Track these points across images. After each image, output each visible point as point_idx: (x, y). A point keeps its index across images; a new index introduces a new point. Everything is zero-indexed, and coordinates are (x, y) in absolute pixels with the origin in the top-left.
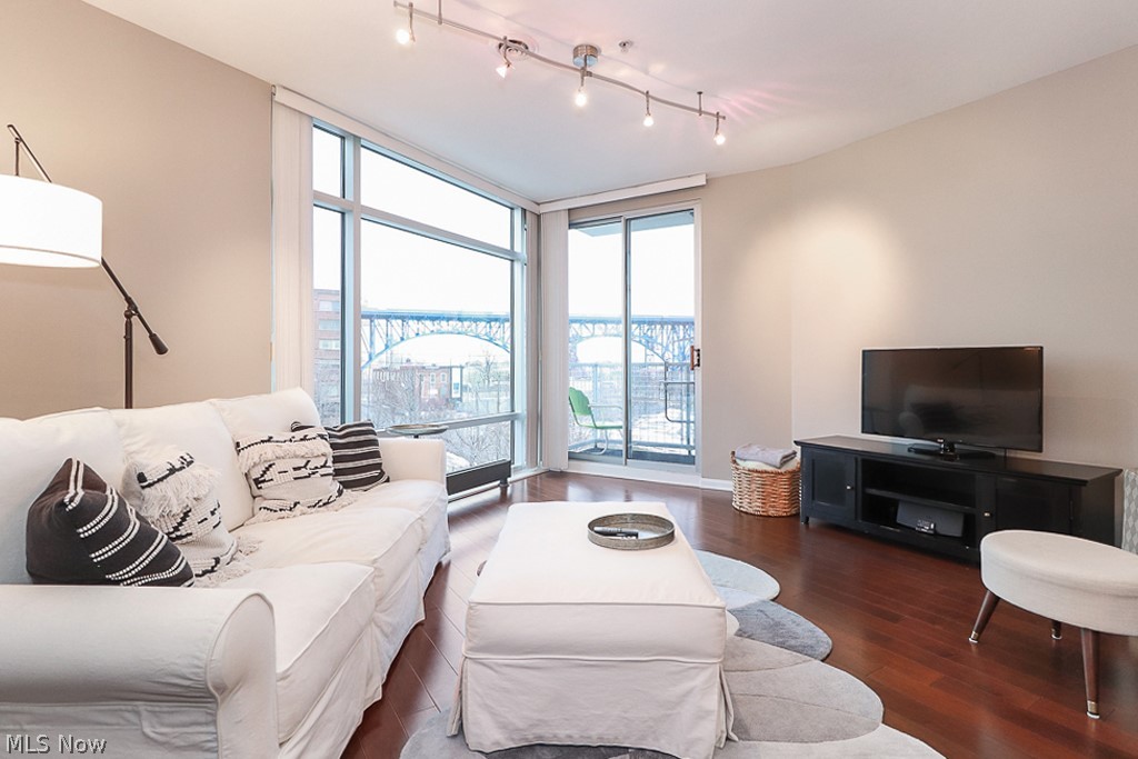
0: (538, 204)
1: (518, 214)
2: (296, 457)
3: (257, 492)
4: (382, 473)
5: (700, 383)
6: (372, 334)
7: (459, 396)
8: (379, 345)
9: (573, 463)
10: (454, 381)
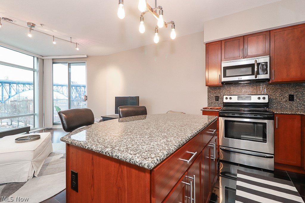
0: (43, 56)
1: (36, 59)
9: (54, 126)
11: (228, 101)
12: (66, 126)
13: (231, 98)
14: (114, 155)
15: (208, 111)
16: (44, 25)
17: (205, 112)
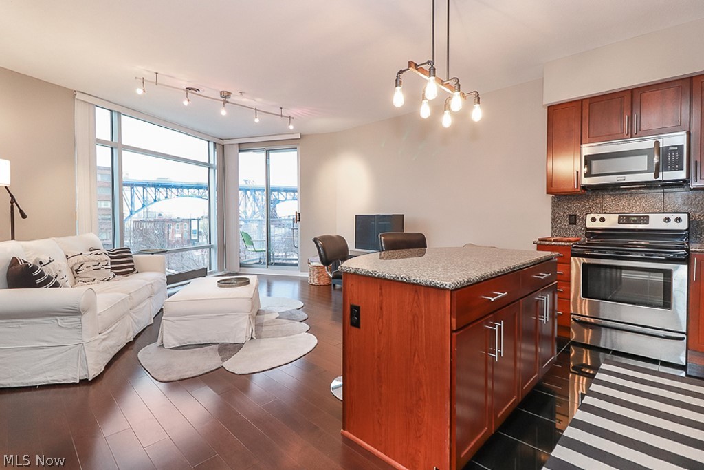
0: (223, 140)
1: (212, 145)
2: (94, 261)
3: (76, 275)
4: (134, 270)
5: (299, 230)
6: (132, 197)
7: (197, 238)
8: (138, 205)
9: (242, 268)
10: (193, 229)
11: (598, 225)
12: (323, 257)
13: (603, 220)
14: (412, 279)
15: (548, 245)
16: (244, 92)
17: (541, 246)
